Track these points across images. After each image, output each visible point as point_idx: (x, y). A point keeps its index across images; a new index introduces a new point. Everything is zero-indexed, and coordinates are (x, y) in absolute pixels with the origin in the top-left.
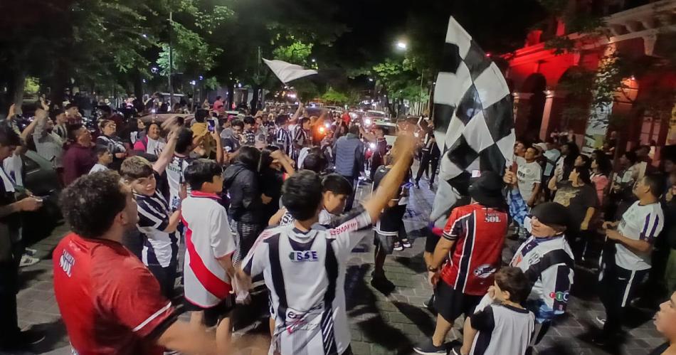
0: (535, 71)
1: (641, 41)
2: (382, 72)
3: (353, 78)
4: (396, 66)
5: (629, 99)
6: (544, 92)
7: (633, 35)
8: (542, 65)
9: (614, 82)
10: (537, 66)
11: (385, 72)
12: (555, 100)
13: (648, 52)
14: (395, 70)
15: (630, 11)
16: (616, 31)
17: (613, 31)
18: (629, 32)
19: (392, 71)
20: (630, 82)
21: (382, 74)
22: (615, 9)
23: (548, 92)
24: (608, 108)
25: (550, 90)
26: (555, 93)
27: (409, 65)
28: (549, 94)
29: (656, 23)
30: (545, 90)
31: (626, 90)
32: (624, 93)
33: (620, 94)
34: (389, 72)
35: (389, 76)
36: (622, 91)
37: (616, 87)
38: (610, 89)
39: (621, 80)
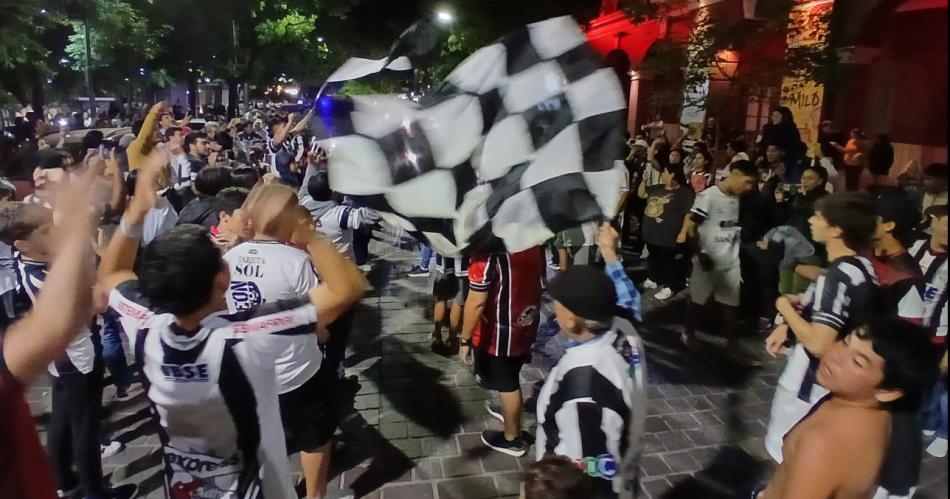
0: (615, 47)
5: (725, 75)
6: (628, 72)
8: (623, 38)
9: (708, 57)
10: (617, 40)
12: (642, 82)
13: (748, 14)
20: (727, 55)
23: (633, 73)
24: (704, 88)
25: (635, 70)
26: (642, 74)
27: (457, 43)
28: (635, 75)
30: (628, 70)
31: (722, 65)
32: (720, 69)
33: (715, 70)
36: (717, 66)
37: (711, 62)
38: (703, 65)
39: (717, 53)
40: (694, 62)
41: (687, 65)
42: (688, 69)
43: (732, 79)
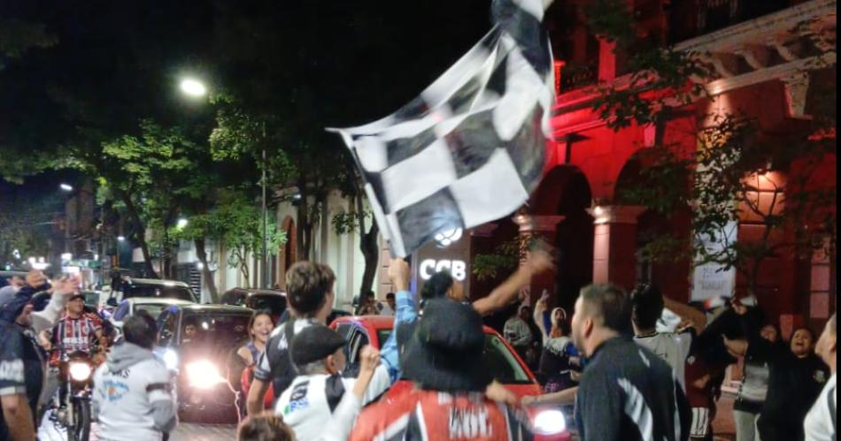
0: (562, 160)
1: (777, 88)
2: (133, 160)
3: (20, 182)
4: (177, 145)
5: (757, 211)
6: (589, 211)
7: (761, 75)
8: (575, 146)
9: (732, 181)
10: (562, 148)
11: (139, 161)
12: (614, 228)
13: (796, 110)
14: (175, 156)
15: (750, 25)
16: (726, 67)
17: (719, 68)
18: (751, 69)
19: (164, 159)
20: (764, 181)
21: (133, 168)
22: (719, 20)
23: (598, 211)
25: (602, 204)
26: (612, 213)
27: (231, 144)
28: (601, 215)
29: (805, 47)
30: (589, 206)
31: (752, 195)
32: (750, 203)
33: (742, 205)
34: (152, 160)
35: (156, 172)
36: (745, 199)
37: (734, 192)
38: (722, 197)
39: (743, 176)
40: (709, 191)
41: (697, 197)
42: (699, 202)
43: (770, 220)
